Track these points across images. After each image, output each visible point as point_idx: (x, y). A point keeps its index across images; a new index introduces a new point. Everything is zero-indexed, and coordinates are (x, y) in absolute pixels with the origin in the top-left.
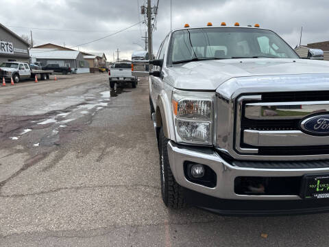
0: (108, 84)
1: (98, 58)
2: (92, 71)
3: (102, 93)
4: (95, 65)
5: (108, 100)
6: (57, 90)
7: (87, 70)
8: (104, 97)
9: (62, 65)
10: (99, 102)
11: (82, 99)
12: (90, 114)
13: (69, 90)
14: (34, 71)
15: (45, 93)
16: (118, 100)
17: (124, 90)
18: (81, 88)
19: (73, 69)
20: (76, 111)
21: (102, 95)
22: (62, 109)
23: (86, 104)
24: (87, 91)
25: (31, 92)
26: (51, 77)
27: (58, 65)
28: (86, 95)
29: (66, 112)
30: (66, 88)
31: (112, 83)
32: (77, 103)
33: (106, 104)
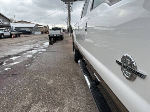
0: (48, 38)
1: (45, 27)
2: (42, 33)
3: (44, 43)
4: (43, 30)
5: (47, 47)
6: (20, 42)
7: (40, 33)
8: (45, 45)
9: (27, 30)
10: (41, 49)
11: (31, 47)
12: (32, 58)
13: (27, 42)
14: (12, 33)
15: (12, 44)
16: (53, 47)
17: (56, 41)
18: (34, 41)
19: (33, 32)
20: (24, 55)
21: (44, 44)
22: (15, 54)
23: (33, 50)
24: (36, 42)
25: (5, 43)
26: (21, 36)
27: (26, 30)
28: (35, 44)
29: (18, 56)
30: (26, 41)
31: (50, 38)
32: (28, 49)
33: (44, 50)
